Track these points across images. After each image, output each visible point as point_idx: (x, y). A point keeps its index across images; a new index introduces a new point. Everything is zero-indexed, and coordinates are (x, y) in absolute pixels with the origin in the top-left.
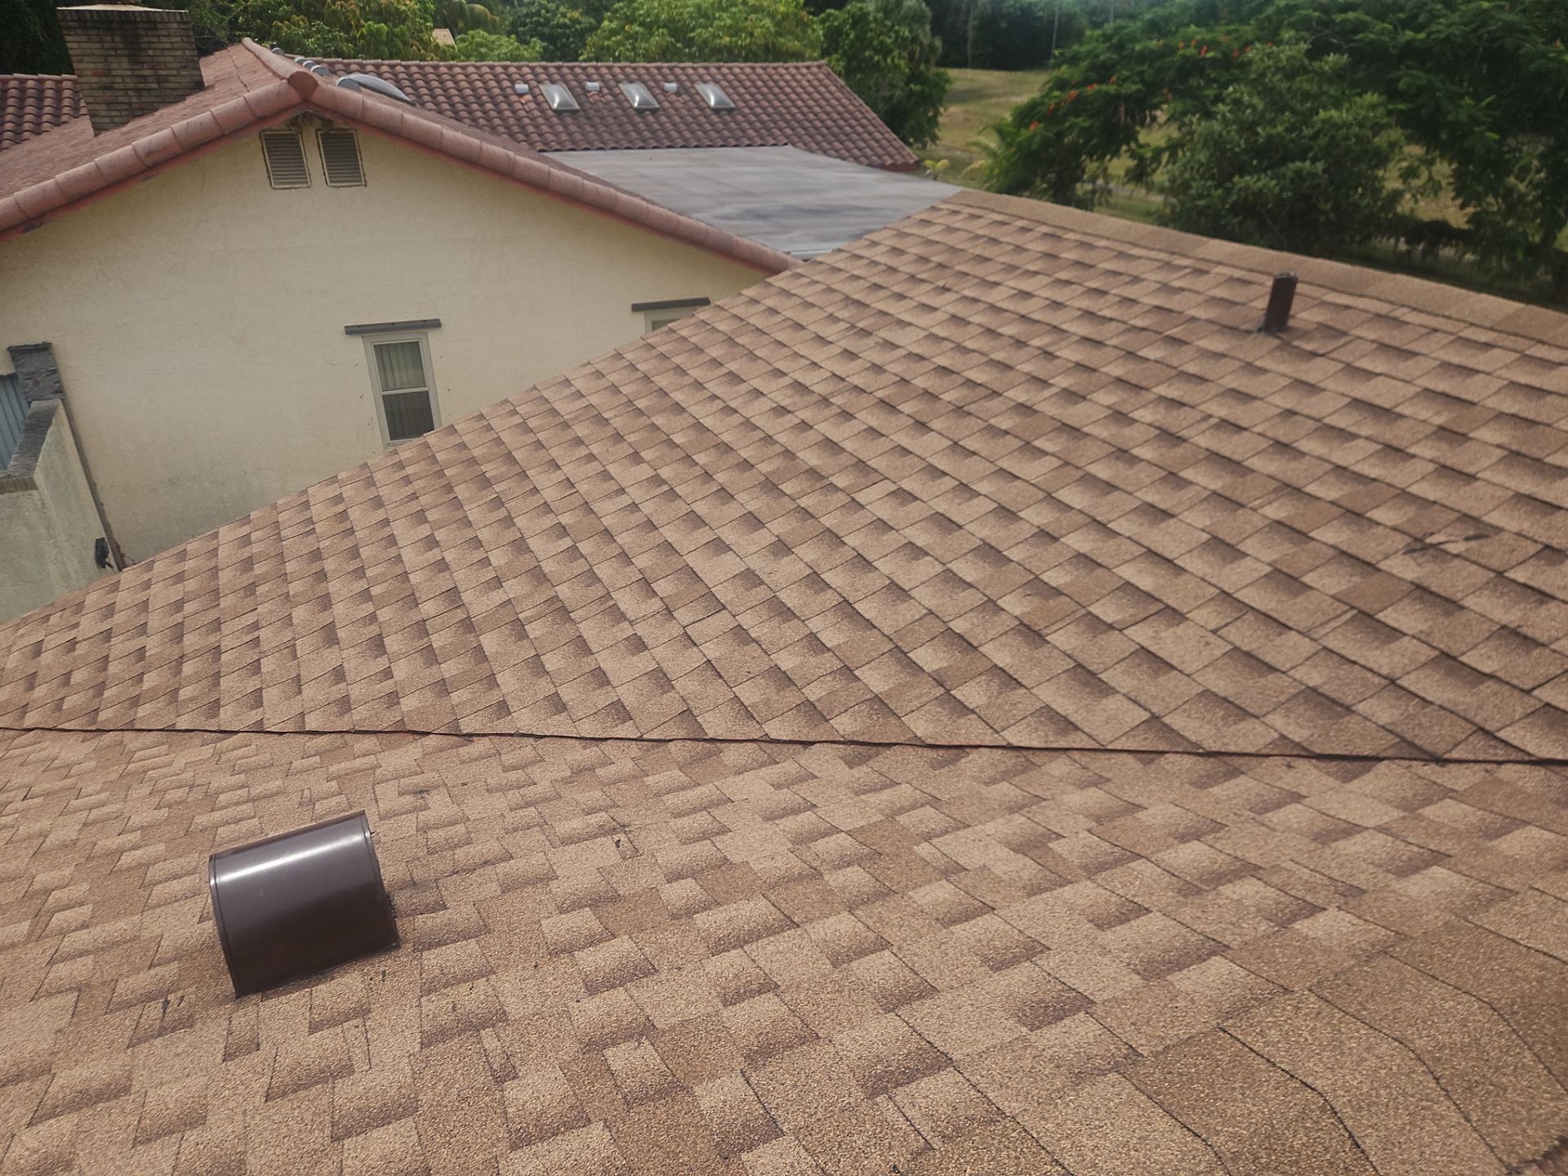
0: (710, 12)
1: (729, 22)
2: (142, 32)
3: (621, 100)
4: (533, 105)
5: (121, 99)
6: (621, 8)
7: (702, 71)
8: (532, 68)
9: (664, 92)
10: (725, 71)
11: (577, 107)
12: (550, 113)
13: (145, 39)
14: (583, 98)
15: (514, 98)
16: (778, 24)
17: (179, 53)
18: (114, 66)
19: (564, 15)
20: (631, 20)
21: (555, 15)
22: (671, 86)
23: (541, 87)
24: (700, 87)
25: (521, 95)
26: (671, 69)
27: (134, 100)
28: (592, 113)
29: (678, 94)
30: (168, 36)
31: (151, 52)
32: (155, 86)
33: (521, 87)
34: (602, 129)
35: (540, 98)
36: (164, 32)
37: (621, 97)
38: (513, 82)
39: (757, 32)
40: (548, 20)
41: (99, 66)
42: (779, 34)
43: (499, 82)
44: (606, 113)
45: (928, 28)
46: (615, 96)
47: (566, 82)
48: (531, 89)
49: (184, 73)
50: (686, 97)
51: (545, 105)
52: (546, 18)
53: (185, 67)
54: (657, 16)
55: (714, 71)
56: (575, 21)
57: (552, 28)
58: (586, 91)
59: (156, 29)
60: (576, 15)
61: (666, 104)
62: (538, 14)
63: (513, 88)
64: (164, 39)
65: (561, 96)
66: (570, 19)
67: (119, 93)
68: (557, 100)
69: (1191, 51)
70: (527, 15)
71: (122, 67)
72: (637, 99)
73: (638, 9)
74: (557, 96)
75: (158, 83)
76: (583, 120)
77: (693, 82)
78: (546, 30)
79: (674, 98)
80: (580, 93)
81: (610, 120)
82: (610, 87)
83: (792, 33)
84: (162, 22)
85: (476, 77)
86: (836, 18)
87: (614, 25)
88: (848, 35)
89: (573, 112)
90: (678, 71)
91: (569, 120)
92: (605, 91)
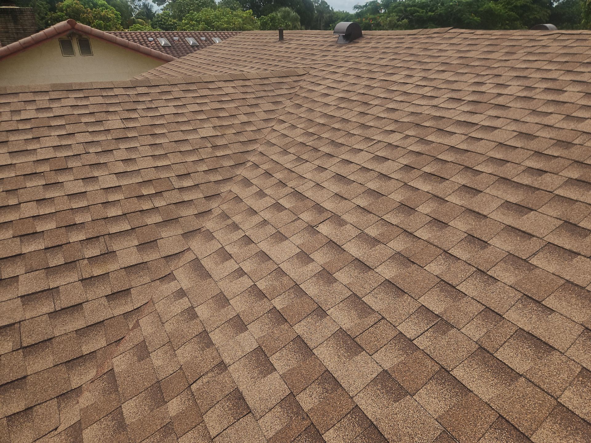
0: (219, 17)
1: (226, 19)
2: (18, 14)
3: (186, 43)
4: (155, 45)
5: (11, 36)
6: (189, 16)
7: (214, 34)
8: (155, 33)
9: (201, 40)
10: (222, 33)
11: (170, 45)
12: (161, 47)
13: (19, 17)
14: (173, 42)
15: (148, 42)
16: (243, 20)
17: (31, 21)
18: (9, 25)
19: (171, 21)
20: (192, 20)
21: (167, 21)
22: (203, 38)
23: (158, 39)
24: (213, 39)
25: (151, 42)
26: (203, 33)
27: (16, 36)
28: (176, 47)
29: (206, 41)
30: (27, 16)
31: (21, 21)
32: (23, 32)
33: (150, 39)
34: (179, 52)
35: (158, 43)
36: (25, 15)
37: (186, 42)
38: (148, 38)
39: (236, 23)
40: (165, 23)
41: (4, 25)
42: (244, 24)
43: (143, 37)
44: (181, 47)
45: (299, 23)
46: (184, 42)
47: (167, 37)
48: (154, 40)
49: (32, 27)
50: (209, 42)
51: (159, 45)
52: (164, 22)
53: (32, 26)
54: (201, 18)
55: (218, 34)
56: (174, 23)
57: (166, 26)
58: (173, 40)
59: (23, 14)
60: (175, 21)
61: (202, 44)
62: (161, 21)
63: (148, 39)
64: (26, 17)
65: (165, 41)
66: (173, 22)
67: (10, 34)
68: (163, 43)
69: (367, 21)
70: (157, 21)
71: (11, 26)
72: (191, 43)
73: (194, 16)
74: (163, 42)
75: (24, 30)
76: (172, 49)
77: (211, 37)
78: (164, 26)
79: (204, 42)
80: (172, 41)
81: (182, 49)
82: (182, 39)
83: (249, 23)
84: (25, 11)
85: (135, 36)
86: (265, 19)
87: (186, 22)
88: (269, 24)
89: (169, 47)
90: (206, 34)
91: (167, 49)
92: (180, 40)
